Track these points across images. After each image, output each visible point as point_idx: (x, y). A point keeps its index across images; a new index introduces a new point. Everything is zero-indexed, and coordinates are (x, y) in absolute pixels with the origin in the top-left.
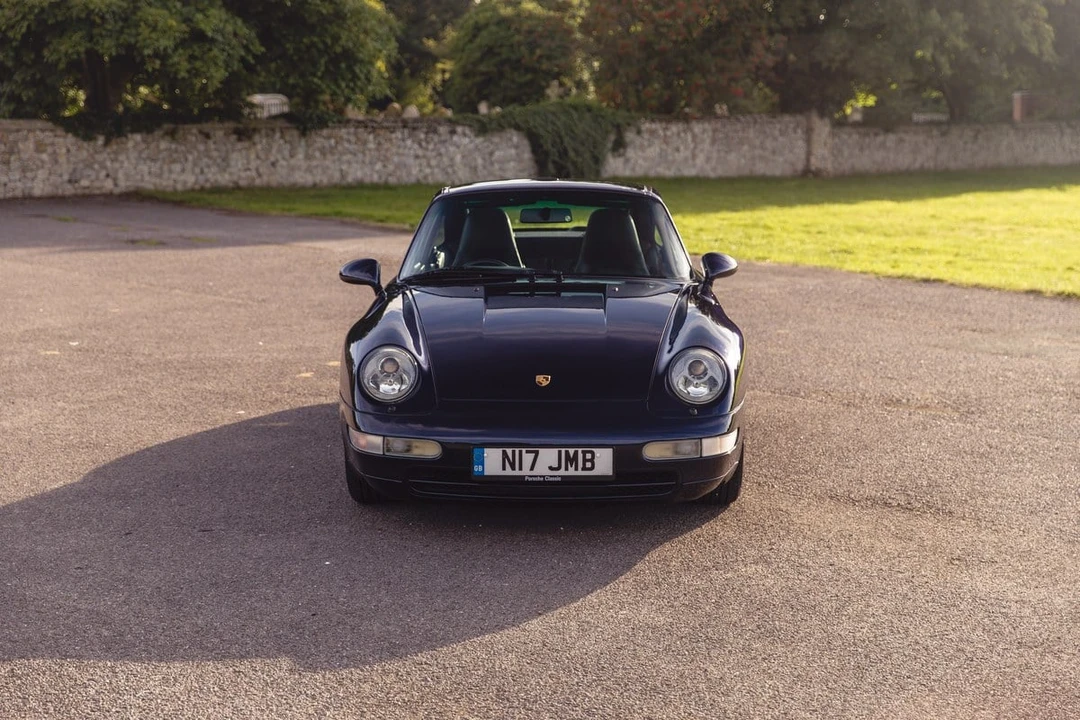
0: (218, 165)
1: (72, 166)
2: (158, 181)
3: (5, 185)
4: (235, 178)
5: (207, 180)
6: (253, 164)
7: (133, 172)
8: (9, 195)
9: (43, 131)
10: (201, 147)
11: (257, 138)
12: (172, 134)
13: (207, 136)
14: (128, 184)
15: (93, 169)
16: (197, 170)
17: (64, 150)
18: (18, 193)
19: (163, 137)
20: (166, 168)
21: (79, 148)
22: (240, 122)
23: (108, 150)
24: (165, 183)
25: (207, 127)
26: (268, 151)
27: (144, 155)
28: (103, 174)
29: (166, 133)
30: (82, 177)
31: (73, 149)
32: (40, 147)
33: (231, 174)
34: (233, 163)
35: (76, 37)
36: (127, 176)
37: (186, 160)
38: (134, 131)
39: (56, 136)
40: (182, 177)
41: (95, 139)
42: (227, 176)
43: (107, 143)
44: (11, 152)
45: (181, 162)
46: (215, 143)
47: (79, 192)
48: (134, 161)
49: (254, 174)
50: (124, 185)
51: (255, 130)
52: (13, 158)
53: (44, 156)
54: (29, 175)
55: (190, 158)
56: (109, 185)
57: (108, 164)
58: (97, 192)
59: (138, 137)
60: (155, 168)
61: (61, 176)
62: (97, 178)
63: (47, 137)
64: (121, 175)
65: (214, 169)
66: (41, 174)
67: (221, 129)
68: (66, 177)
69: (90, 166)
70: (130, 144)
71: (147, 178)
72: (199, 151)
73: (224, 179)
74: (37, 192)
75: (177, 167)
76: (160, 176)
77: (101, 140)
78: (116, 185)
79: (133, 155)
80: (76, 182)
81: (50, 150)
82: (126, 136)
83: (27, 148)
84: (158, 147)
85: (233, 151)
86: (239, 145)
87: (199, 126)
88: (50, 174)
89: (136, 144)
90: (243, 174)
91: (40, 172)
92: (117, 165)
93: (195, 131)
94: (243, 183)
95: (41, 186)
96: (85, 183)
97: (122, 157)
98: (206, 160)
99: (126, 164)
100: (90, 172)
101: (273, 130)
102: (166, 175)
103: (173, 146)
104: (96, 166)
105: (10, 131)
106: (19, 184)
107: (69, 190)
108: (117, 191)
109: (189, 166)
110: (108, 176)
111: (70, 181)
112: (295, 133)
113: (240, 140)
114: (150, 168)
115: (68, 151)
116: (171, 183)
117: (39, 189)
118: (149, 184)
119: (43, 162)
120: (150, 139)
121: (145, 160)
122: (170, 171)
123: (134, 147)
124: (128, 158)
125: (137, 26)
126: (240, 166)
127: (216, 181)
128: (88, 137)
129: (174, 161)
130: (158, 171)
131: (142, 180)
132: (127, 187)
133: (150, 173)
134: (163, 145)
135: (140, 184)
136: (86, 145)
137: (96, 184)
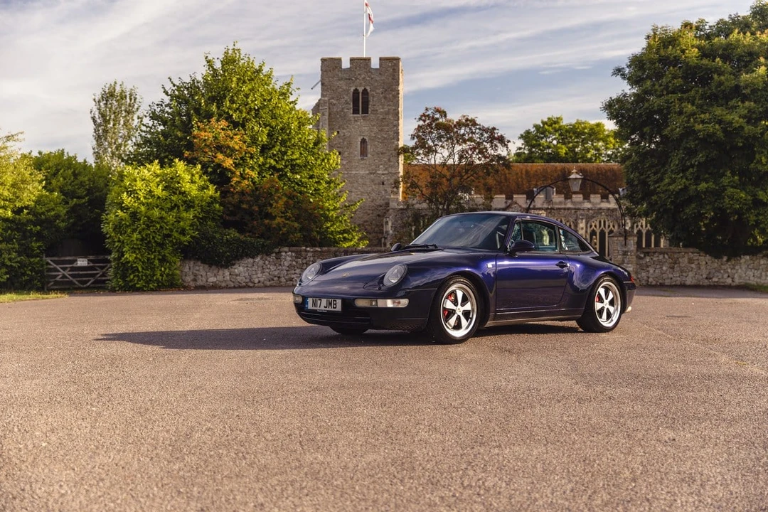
1: (708, 271)
2: (759, 280)
3: (671, 279)
7: (744, 275)
8: (674, 283)
9: (692, 253)
14: (741, 281)
15: (720, 273)
17: (704, 263)
18: (678, 283)
19: (762, 257)
20: (763, 274)
21: (713, 262)
23: (729, 263)
24: (762, 282)
27: (751, 267)
28: (726, 276)
29: (765, 256)
30: (713, 277)
31: (709, 263)
32: (691, 261)
35: (693, 205)
36: (740, 277)
38: (744, 254)
39: (700, 256)
41: (722, 258)
43: (728, 261)
44: (675, 263)
47: (712, 284)
48: (743, 269)
50: (737, 281)
52: (676, 266)
53: (693, 266)
54: (684, 274)
56: (729, 281)
57: (729, 270)
58: (722, 284)
59: (748, 257)
61: (702, 275)
62: (723, 277)
63: (695, 256)
64: (736, 276)
66: (691, 274)
68: (704, 276)
69: (718, 271)
70: (743, 261)
71: (752, 278)
74: (688, 283)
76: (760, 277)
77: (725, 259)
78: (733, 281)
79: (744, 267)
80: (710, 279)
81: (696, 262)
82: (740, 257)
83: (684, 261)
84: (759, 262)
88: (696, 274)
89: (746, 260)
91: (690, 273)
92: (734, 271)
95: (691, 280)
96: (715, 279)
97: (737, 268)
99: (740, 271)
100: (718, 274)
102: (764, 278)
104: (722, 272)
105: (675, 253)
106: (678, 278)
107: (706, 282)
108: (733, 284)
110: (729, 276)
111: (707, 278)
114: (754, 273)
115: (707, 263)
117: (689, 281)
118: (753, 281)
119: (692, 268)
120: (755, 258)
121: (751, 269)
123: (745, 262)
124: (741, 268)
125: (724, 198)
128: (718, 257)
130: (759, 275)
131: (749, 279)
132: (740, 283)
133: (754, 276)
134: (762, 262)
135: (748, 282)
136: (716, 261)
137: (722, 280)
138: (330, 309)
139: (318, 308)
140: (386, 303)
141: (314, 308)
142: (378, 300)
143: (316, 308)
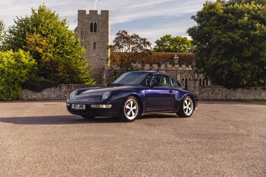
0: (258, 95)
1: (226, 94)
2: (244, 98)
3: (212, 97)
4: (263, 98)
5: (256, 98)
7: (239, 96)
8: (213, 99)
9: (220, 87)
10: (255, 92)
12: (248, 89)
13: (256, 89)
14: (238, 98)
15: (230, 95)
16: (253, 96)
17: (224, 91)
18: (215, 99)
20: (246, 95)
22: (264, 87)
23: (234, 91)
24: (246, 98)
25: (256, 87)
27: (241, 93)
29: (247, 88)
31: (226, 91)
32: (219, 90)
33: (261, 97)
34: (262, 95)
35: (220, 69)
36: (238, 97)
37: (251, 94)
39: (223, 88)
40: (250, 97)
41: (231, 89)
42: (260, 97)
44: (214, 91)
45: (249, 94)
46: (258, 91)
47: (227, 99)
48: (239, 94)
50: (237, 98)
52: (214, 92)
53: (220, 92)
54: (217, 95)
55: (252, 93)
56: (233, 98)
57: (234, 94)
58: (231, 99)
59: (240, 89)
60: (244, 95)
61: (223, 96)
62: (231, 97)
63: (221, 89)
64: (236, 96)
65: (257, 96)
66: (220, 95)
67: (259, 88)
68: (224, 96)
70: (239, 90)
71: (242, 97)
72: (254, 92)
73: (260, 98)
74: (218, 99)
75: (249, 95)
76: (245, 97)
77: (232, 89)
78: (235, 98)
79: (239, 92)
80: (227, 97)
81: (221, 91)
83: (217, 90)
84: (245, 91)
85: (262, 92)
86: (263, 91)
87: (254, 87)
88: (221, 95)
89: (240, 90)
90: (264, 97)
91: (219, 95)
92: (235, 94)
93: (253, 88)
94: (264, 99)
95: (219, 97)
96: (228, 97)
97: (236, 93)
98: (255, 94)
99: (237, 94)
102: (246, 97)
103: (248, 91)
104: (231, 94)
105: (213, 87)
106: (215, 97)
107: (225, 98)
108: (235, 99)
109: (252, 95)
110: (233, 96)
111: (225, 97)
113: (264, 90)
114: (243, 95)
115: (225, 91)
116: (247, 98)
118: (242, 98)
120: (243, 89)
125: (232, 67)
126: (264, 95)
127: (258, 98)
129: (248, 94)
130: (244, 96)
131: (241, 97)
132: (237, 99)
133: (242, 96)
134: (246, 91)
135: (240, 98)
136: (229, 90)
137: (231, 98)
138: (81, 108)
139: (76, 108)
140: (103, 106)
141: (74, 108)
142: (100, 105)
143: (75, 108)
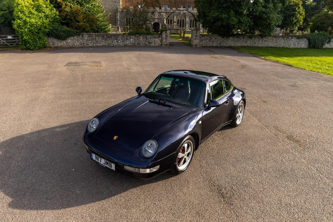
2: (234, 45)
3: (209, 44)
6: (251, 43)
7: (230, 43)
9: (216, 36)
11: (253, 38)
12: (238, 37)
13: (244, 38)
17: (219, 39)
18: (211, 46)
21: (222, 39)
25: (244, 36)
26: (254, 40)
32: (215, 39)
34: (248, 42)
39: (218, 37)
42: (246, 44)
43: (226, 38)
44: (211, 39)
47: (221, 46)
48: (230, 41)
49: (251, 44)
51: (253, 37)
54: (213, 43)
55: (240, 41)
56: (226, 45)
58: (224, 46)
59: (232, 37)
62: (224, 44)
65: (244, 43)
66: (215, 43)
68: (219, 43)
69: (223, 42)
72: (242, 40)
73: (246, 45)
74: (214, 46)
75: (238, 43)
81: (217, 39)
82: (230, 37)
83: (213, 39)
85: (248, 40)
89: (231, 39)
90: (249, 44)
92: (227, 42)
93: (242, 37)
94: (249, 46)
96: (222, 44)
101: (256, 37)
103: (238, 39)
105: (211, 36)
106: (211, 44)
107: (219, 45)
109: (240, 43)
112: (260, 38)
113: (250, 39)
116: (236, 45)
118: (232, 45)
119: (216, 41)
120: (234, 38)
121: (232, 41)
122: (236, 43)
127: (244, 45)
128: (223, 37)
132: (229, 46)
133: (233, 43)
134: (236, 39)
